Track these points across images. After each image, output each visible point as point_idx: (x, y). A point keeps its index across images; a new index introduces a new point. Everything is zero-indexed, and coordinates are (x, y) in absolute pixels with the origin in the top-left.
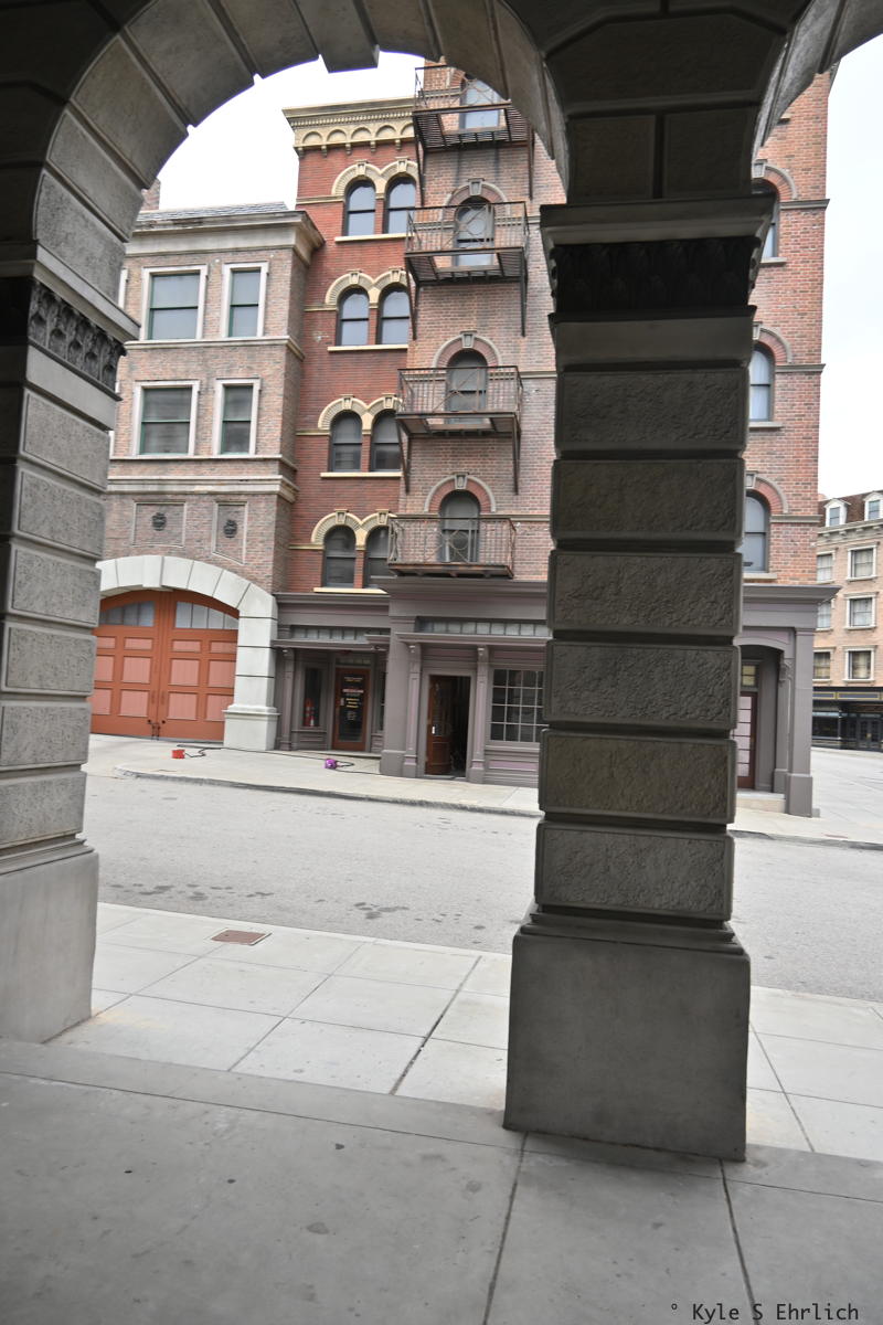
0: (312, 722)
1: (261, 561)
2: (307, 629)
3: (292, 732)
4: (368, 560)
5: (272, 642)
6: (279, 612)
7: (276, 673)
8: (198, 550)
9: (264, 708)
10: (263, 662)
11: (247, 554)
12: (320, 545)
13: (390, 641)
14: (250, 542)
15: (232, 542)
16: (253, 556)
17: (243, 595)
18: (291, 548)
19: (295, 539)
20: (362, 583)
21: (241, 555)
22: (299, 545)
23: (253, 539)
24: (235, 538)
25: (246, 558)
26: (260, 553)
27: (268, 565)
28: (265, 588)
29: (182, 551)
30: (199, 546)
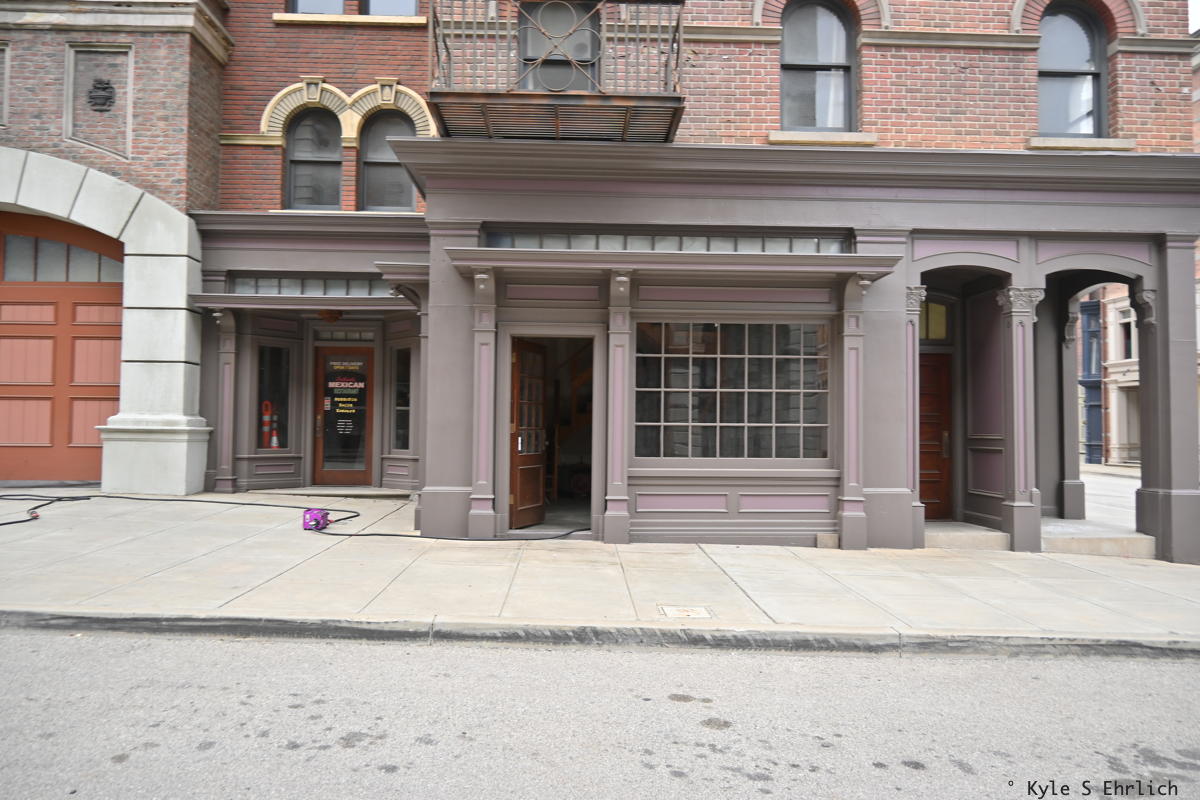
0: (275, 440)
1: (163, 154)
2: (257, 276)
3: (236, 460)
4: (363, 165)
5: (191, 298)
6: (204, 248)
7: (203, 356)
8: (36, 133)
9: (180, 420)
10: (175, 335)
11: (135, 141)
12: (276, 138)
13: (427, 274)
14: (140, 119)
15: (104, 120)
16: (146, 144)
17: (128, 214)
18: (223, 142)
19: (231, 128)
20: (353, 203)
21: (124, 143)
22: (238, 137)
23: (145, 114)
24: (111, 113)
25: (134, 147)
26: (160, 139)
27: (177, 160)
28: (174, 202)
29: (3, 136)
30: (38, 125)
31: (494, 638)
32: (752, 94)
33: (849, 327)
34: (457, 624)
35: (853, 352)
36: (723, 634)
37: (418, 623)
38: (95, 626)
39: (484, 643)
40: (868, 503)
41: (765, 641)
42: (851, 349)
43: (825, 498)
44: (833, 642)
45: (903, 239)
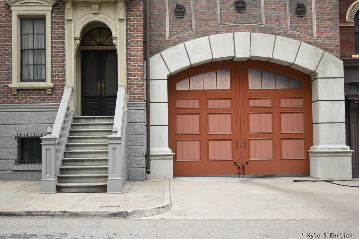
8: (278, 28)
11: (317, 30)
12: (352, 23)
14: (320, 20)
15: (302, 21)
16: (323, 31)
23: (321, 18)
24: (305, 17)
25: (317, 32)
26: (328, 28)
27: (335, 37)
28: (335, 55)
29: (264, 29)
30: (278, 24)
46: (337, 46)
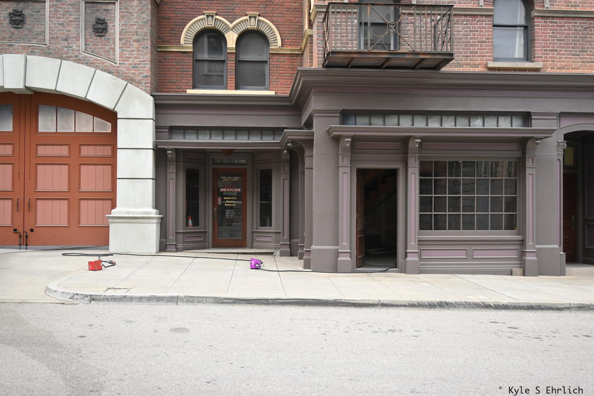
1: (137, 60)
2: (185, 130)
3: (177, 233)
4: (238, 62)
5: (154, 143)
6: (157, 113)
8: (66, 49)
10: (146, 164)
11: (120, 54)
12: (189, 47)
13: (313, 136)
14: (123, 41)
15: (102, 41)
16: (127, 55)
17: (119, 96)
18: (159, 50)
19: (162, 41)
20: (234, 85)
21: (114, 55)
22: (168, 47)
23: (125, 38)
24: (106, 37)
25: (120, 57)
26: (135, 52)
27: (145, 64)
28: (144, 88)
29: (47, 51)
30: (66, 44)
31: (405, 306)
32: (478, 42)
33: (529, 163)
34: (390, 300)
35: (531, 176)
36: (498, 303)
37: (374, 300)
38: (242, 302)
39: (401, 308)
40: (538, 253)
41: (515, 306)
42: (529, 174)
43: (516, 251)
44: (543, 306)
45: (556, 117)
46: (146, 77)
